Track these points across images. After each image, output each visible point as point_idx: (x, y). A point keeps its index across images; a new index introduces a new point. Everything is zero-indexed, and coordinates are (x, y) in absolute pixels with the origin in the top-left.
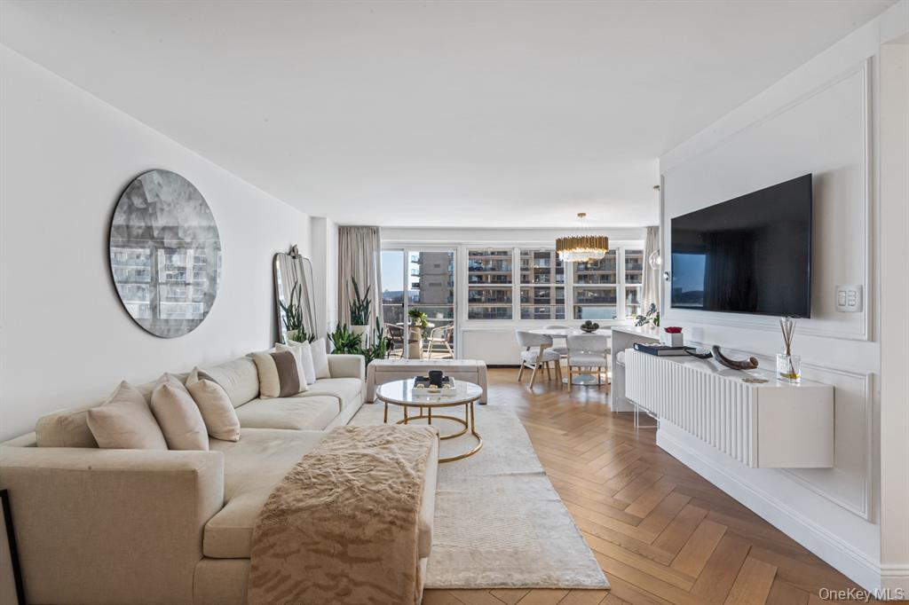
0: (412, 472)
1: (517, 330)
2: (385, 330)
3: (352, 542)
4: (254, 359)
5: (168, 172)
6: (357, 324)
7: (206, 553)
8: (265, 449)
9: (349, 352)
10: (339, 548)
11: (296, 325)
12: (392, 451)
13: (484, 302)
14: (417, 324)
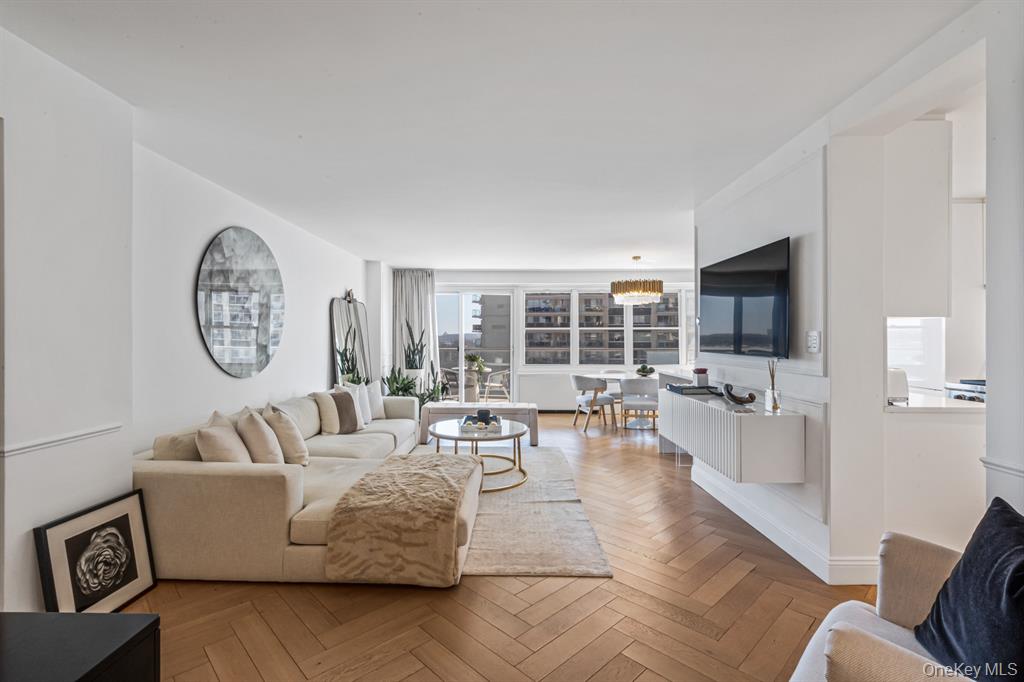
0: (456, 485)
1: (571, 375)
2: (439, 375)
3: (406, 531)
4: (316, 398)
5: (241, 228)
6: (411, 368)
7: (293, 541)
8: (332, 471)
9: (403, 395)
10: (396, 535)
11: (352, 369)
12: (439, 471)
13: (554, 347)
14: (474, 368)
